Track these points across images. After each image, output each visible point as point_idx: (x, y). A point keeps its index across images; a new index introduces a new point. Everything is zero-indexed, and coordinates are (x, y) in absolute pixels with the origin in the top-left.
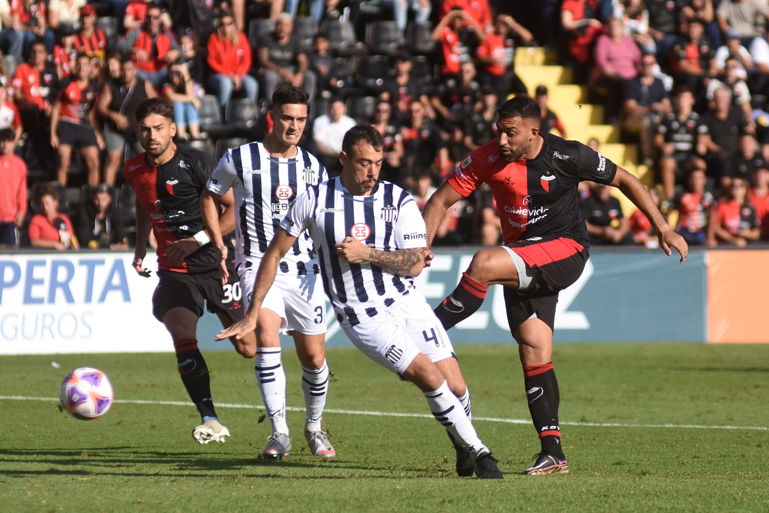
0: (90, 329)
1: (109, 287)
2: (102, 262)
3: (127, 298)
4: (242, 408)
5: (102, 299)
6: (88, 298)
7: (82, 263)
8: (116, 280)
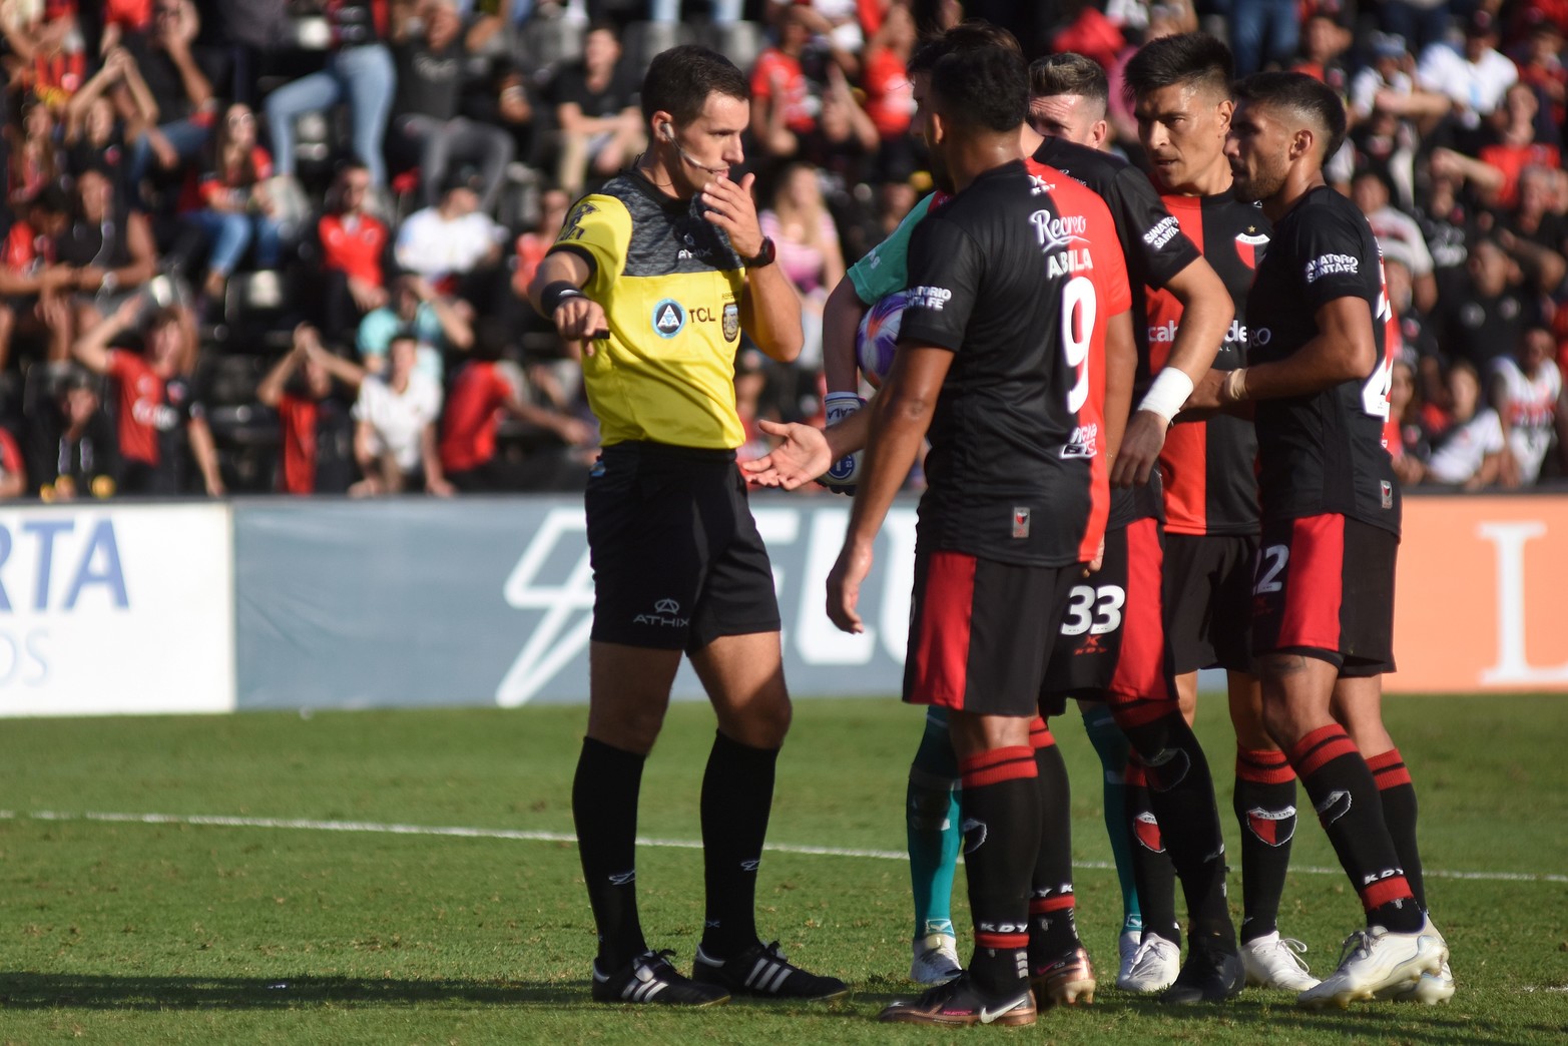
0: (45, 666)
1: (84, 576)
2: (69, 526)
3: (122, 599)
4: (359, 832)
5: (71, 601)
6: (42, 600)
7: (29, 527)
8: (99, 563)
